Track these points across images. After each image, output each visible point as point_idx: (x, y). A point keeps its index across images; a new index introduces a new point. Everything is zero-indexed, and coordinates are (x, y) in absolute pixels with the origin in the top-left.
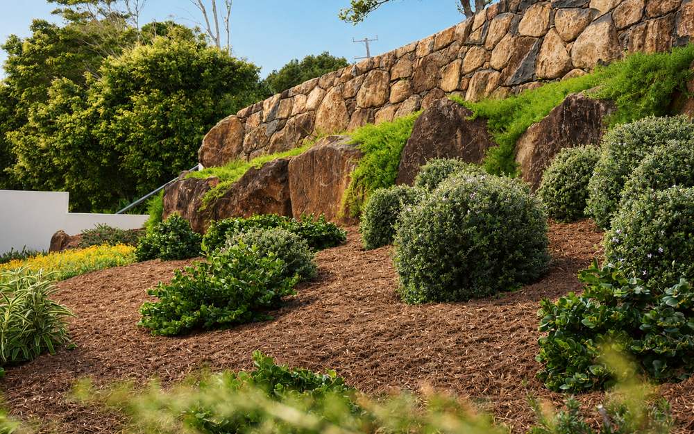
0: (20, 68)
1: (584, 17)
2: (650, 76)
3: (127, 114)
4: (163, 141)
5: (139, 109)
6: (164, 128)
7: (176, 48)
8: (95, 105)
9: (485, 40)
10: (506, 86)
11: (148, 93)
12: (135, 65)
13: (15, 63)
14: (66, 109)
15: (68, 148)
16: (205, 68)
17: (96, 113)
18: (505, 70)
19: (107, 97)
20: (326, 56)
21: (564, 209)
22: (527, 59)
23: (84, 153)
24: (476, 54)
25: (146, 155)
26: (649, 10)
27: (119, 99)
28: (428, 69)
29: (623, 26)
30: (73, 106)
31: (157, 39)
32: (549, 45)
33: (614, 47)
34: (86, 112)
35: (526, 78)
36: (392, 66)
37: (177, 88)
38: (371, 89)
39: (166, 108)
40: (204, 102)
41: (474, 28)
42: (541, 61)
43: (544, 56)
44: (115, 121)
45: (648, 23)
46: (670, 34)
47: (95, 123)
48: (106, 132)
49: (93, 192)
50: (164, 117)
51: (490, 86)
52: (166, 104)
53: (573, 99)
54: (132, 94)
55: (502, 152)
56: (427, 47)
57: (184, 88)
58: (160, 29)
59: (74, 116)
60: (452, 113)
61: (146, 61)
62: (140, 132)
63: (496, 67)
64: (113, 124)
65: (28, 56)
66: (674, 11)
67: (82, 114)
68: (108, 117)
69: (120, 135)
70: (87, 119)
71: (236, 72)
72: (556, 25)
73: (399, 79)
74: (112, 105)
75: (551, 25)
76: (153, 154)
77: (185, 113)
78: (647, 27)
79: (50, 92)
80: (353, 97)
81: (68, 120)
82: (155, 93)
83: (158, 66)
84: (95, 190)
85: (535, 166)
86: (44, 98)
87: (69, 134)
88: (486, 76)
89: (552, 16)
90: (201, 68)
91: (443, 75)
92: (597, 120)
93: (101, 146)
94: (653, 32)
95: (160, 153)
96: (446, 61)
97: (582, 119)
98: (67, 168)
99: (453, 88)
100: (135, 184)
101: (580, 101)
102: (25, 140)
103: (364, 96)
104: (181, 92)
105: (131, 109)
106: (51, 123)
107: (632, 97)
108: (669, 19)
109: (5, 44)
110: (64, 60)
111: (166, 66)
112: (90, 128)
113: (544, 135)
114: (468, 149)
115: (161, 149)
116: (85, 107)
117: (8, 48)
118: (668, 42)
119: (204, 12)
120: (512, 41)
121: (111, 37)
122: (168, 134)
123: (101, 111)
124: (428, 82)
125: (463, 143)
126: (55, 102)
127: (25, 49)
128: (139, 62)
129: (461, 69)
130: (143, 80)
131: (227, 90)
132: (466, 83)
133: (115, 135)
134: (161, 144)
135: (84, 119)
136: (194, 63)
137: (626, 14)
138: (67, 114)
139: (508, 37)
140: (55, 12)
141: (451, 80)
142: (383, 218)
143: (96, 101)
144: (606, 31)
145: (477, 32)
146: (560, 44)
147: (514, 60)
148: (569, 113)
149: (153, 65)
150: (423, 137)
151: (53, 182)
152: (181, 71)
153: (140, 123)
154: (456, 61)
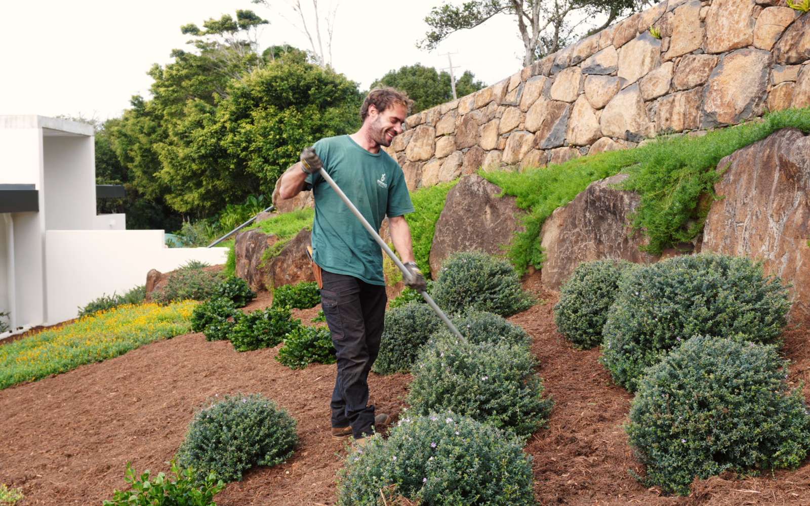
0: (162, 90)
1: (612, 86)
2: (674, 175)
3: (249, 127)
4: (279, 149)
5: (259, 122)
6: (280, 138)
7: (287, 71)
8: (222, 120)
9: (520, 101)
10: (539, 149)
11: (266, 109)
12: (255, 86)
13: (158, 86)
14: (199, 124)
15: (202, 157)
16: (312, 87)
17: (224, 127)
18: (538, 133)
19: (233, 113)
20: (418, 66)
21: (581, 335)
22: (559, 124)
23: (216, 161)
24: (512, 116)
25: (266, 161)
26: (675, 82)
27: (242, 115)
28: (469, 126)
29: (650, 97)
30: (205, 123)
31: (273, 62)
32: (579, 110)
33: (642, 118)
34: (215, 127)
35: (557, 143)
36: (436, 122)
37: (290, 104)
38: (419, 144)
39: (281, 121)
40: (312, 115)
41: (510, 90)
42: (572, 127)
43: (574, 122)
44: (240, 133)
45: (675, 96)
46: (698, 108)
47: (223, 136)
48: (232, 143)
49: (226, 191)
50: (280, 128)
51: (525, 148)
52: (281, 118)
53: (597, 188)
54: (253, 110)
55: (528, 234)
56: (467, 105)
57: (295, 104)
58: (277, 52)
59: (205, 130)
60: (481, 189)
61: (263, 83)
62: (260, 142)
63: (530, 130)
64: (238, 136)
65: (168, 80)
66: (701, 85)
67: (211, 128)
68: (233, 130)
69: (244, 145)
70: (216, 132)
71: (338, 89)
72: (586, 91)
73: (443, 135)
74: (236, 120)
75: (582, 92)
76: (271, 160)
77: (296, 125)
78: (674, 100)
79: (186, 110)
80: (403, 150)
81: (201, 134)
82: (271, 110)
83: (272, 86)
84: (228, 189)
85: (561, 252)
86: (181, 115)
87: (202, 145)
88: (521, 137)
89: (582, 82)
90: (308, 87)
91: (482, 134)
92: (621, 212)
93: (229, 155)
94: (680, 106)
95: (277, 159)
96: (485, 120)
97: (606, 209)
98: (203, 172)
99: (492, 147)
100: (258, 185)
101: (604, 191)
102: (168, 150)
103: (412, 150)
104: (293, 108)
105: (252, 123)
106: (187, 137)
107: (655, 195)
108: (697, 93)
109: (149, 71)
110: (198, 82)
111: (279, 86)
112: (220, 139)
113: (569, 220)
114: (496, 226)
115: (277, 155)
116: (215, 123)
117: (151, 73)
118: (695, 117)
119: (310, 39)
120: (545, 104)
121: (235, 62)
122: (283, 143)
123: (228, 125)
124: (470, 140)
125: (492, 221)
126: (190, 119)
127: (165, 75)
128: (257, 84)
129: (498, 129)
130: (261, 98)
131: (331, 104)
132: (503, 143)
133: (239, 146)
134: (277, 152)
135: (215, 132)
136: (302, 83)
137: (653, 85)
138: (200, 129)
139: (542, 99)
140: (188, 43)
141: (490, 139)
142: (389, 344)
143: (223, 116)
144: (634, 101)
145: (513, 93)
146: (590, 111)
147: (547, 124)
148: (593, 203)
149: (268, 86)
150: (454, 212)
151: (194, 184)
152: (292, 90)
153: (260, 135)
154: (493, 121)
